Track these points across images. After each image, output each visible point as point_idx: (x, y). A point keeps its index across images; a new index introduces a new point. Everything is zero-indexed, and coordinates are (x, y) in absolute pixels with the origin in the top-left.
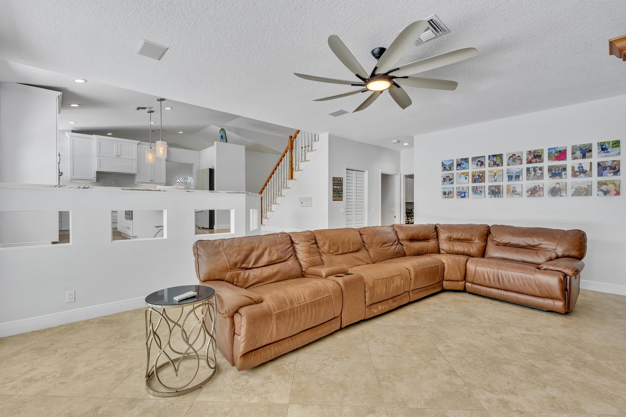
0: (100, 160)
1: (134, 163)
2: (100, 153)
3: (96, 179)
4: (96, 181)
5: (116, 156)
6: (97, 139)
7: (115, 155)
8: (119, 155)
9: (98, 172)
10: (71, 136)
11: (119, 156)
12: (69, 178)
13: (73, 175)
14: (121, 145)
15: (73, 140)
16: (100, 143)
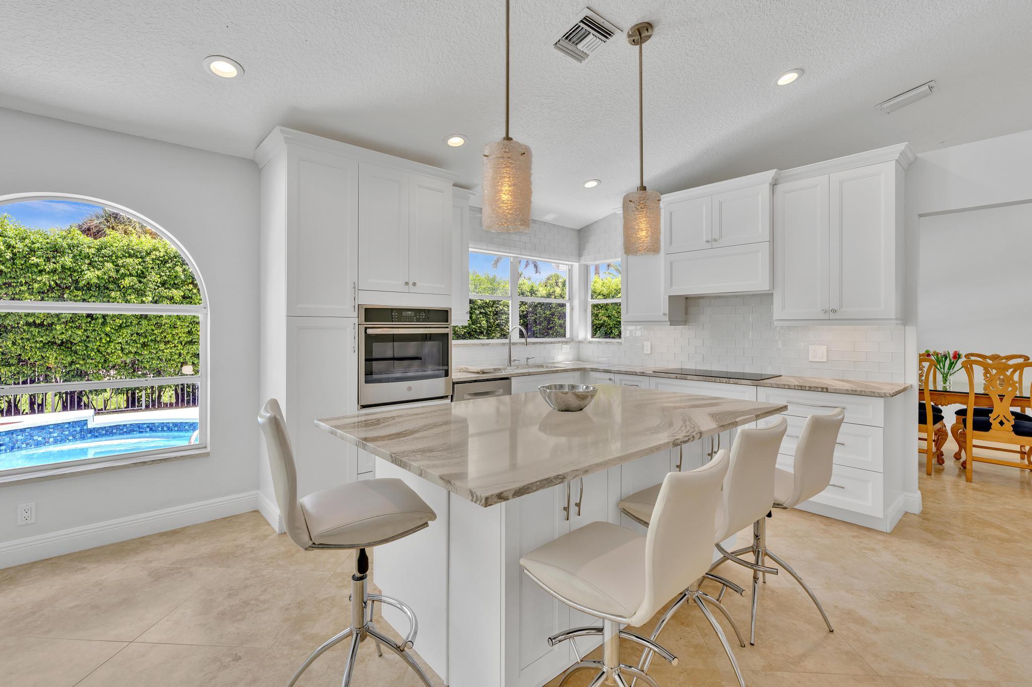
0: (671, 263)
1: (760, 253)
3: (668, 320)
5: (707, 242)
6: (665, 206)
7: (705, 240)
8: (714, 237)
11: (715, 240)
14: (721, 203)
16: (671, 214)
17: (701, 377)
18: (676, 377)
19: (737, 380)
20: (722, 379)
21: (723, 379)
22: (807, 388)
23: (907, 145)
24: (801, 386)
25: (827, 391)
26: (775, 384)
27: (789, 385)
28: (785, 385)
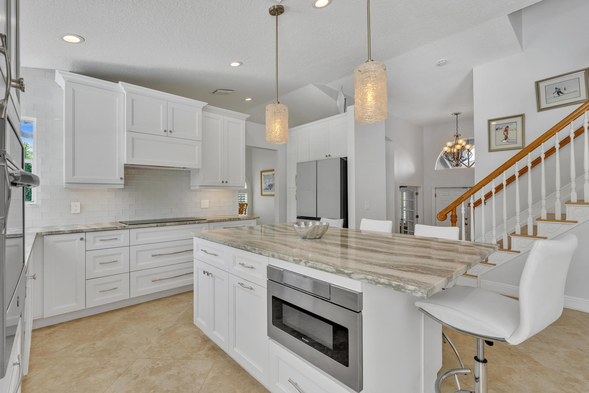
0: (133, 139)
1: (197, 147)
2: (133, 124)
3: (123, 183)
4: (123, 187)
5: (165, 131)
6: (127, 93)
7: (162, 129)
8: (169, 130)
9: (127, 168)
10: (68, 82)
11: (171, 132)
12: (64, 182)
13: (74, 174)
14: (173, 109)
15: (74, 91)
16: (133, 100)
17: (176, 222)
18: (157, 225)
19: (199, 221)
20: (190, 221)
21: (192, 221)
22: (233, 220)
23: (250, 117)
24: (230, 219)
25: (240, 220)
26: (219, 220)
27: (225, 219)
28: (223, 220)
